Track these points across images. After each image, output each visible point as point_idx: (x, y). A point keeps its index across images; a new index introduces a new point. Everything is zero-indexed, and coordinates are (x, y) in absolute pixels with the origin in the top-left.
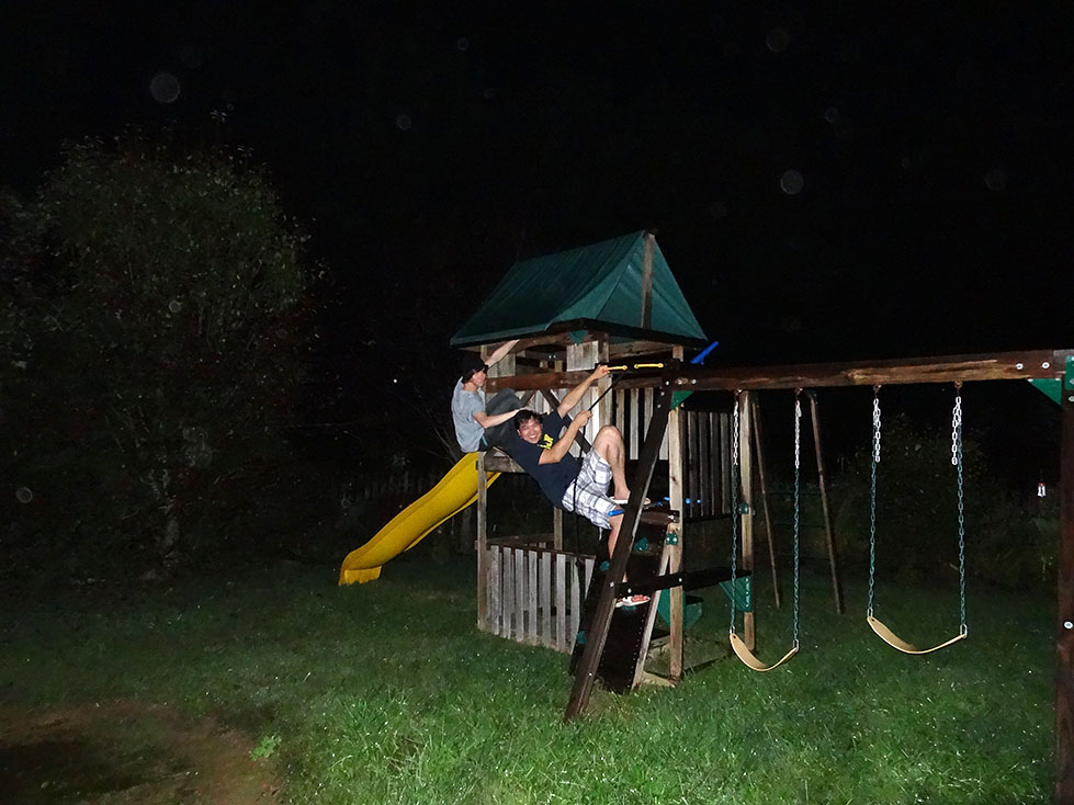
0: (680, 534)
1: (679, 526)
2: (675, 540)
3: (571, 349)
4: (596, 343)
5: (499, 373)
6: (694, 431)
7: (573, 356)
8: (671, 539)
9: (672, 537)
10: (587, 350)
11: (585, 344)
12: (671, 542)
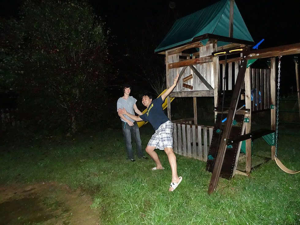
0: (250, 118)
1: (250, 115)
2: (248, 120)
3: (201, 48)
4: (212, 45)
5: (173, 62)
6: (255, 77)
7: (202, 51)
8: (246, 120)
9: (246, 119)
10: (208, 48)
11: (207, 46)
12: (246, 121)
